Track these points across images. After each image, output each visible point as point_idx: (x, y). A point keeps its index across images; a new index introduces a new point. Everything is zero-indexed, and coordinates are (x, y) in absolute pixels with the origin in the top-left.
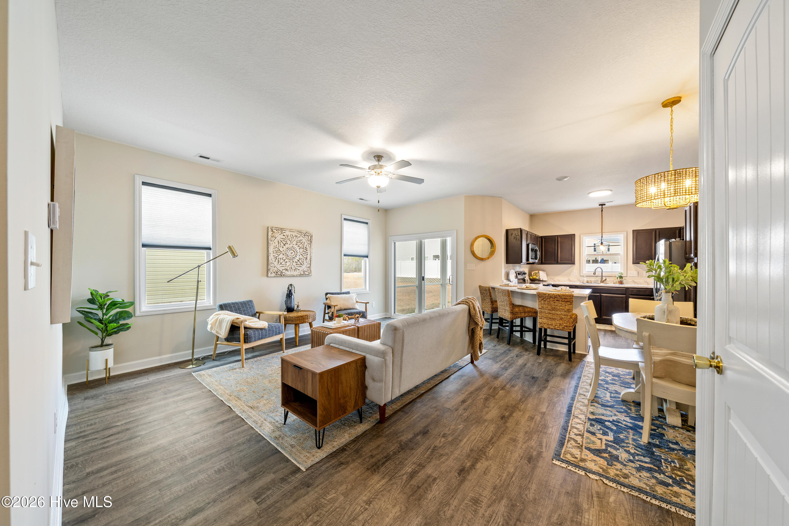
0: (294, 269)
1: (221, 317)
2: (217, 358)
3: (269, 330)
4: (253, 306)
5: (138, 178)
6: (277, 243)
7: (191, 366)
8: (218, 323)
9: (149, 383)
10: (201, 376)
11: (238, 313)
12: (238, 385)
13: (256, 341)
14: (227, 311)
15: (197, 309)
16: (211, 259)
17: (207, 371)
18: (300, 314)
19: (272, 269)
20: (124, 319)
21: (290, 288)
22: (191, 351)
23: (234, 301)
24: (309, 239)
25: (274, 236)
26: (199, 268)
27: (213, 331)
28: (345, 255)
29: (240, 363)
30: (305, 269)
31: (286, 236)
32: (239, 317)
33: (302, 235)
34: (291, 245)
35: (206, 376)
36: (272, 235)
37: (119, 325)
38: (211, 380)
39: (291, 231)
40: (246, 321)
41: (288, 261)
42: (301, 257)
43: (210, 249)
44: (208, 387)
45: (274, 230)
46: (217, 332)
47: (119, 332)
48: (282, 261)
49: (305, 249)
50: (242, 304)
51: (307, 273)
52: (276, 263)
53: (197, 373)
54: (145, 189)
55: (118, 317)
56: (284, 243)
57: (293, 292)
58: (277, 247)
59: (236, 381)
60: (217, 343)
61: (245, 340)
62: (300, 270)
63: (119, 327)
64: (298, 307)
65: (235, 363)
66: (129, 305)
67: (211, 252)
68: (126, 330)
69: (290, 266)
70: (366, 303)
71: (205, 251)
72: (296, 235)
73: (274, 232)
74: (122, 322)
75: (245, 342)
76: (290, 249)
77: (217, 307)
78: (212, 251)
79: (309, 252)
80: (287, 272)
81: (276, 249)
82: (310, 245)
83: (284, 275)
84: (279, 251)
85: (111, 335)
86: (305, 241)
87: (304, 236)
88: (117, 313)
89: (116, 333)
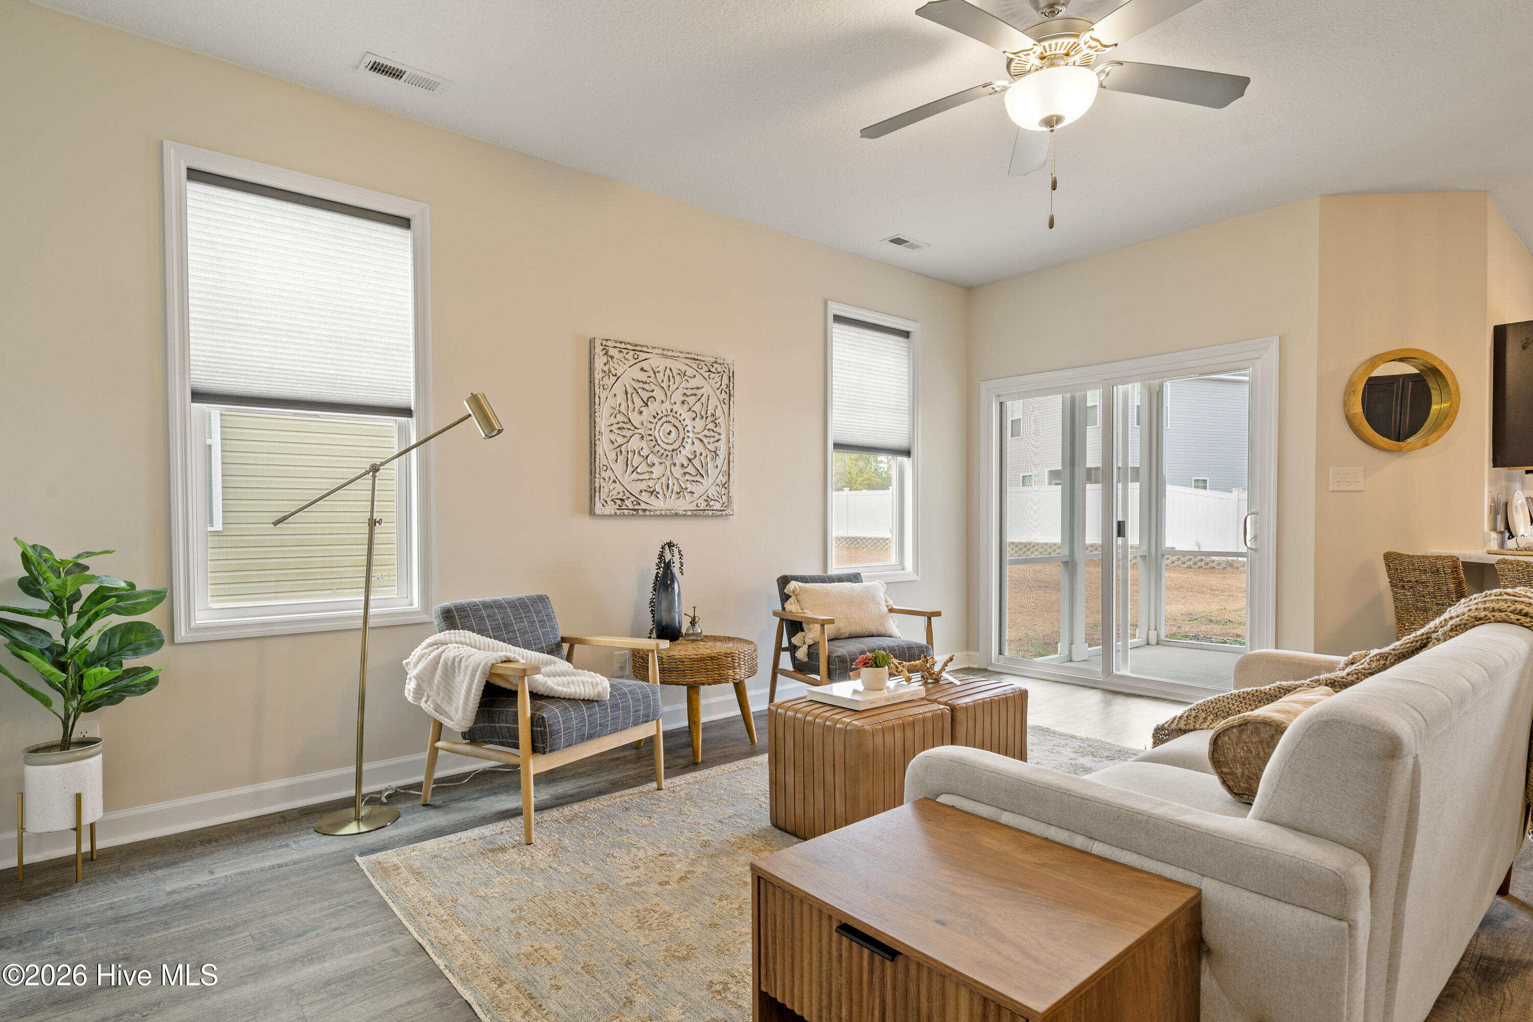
0: (676, 489)
1: (451, 651)
2: (438, 800)
3: (615, 706)
4: (550, 617)
5: (172, 151)
6: (621, 398)
7: (352, 828)
8: (439, 673)
9: (212, 888)
10: (384, 871)
11: (504, 641)
12: (521, 927)
13: (570, 745)
14: (468, 633)
15: (372, 622)
16: (414, 441)
17: (407, 849)
18: (706, 649)
19: (608, 490)
20: (136, 652)
21: (668, 557)
22: (353, 769)
23: (488, 598)
24: (724, 386)
25: (614, 372)
26: (374, 477)
27: (423, 705)
28: (838, 446)
29: (518, 822)
30: (712, 492)
31: (652, 374)
32: (511, 655)
33: (701, 371)
34: (668, 406)
35: (405, 873)
36: (606, 369)
37: (119, 672)
38: (424, 893)
39: (666, 356)
40: (536, 670)
41: (656, 461)
42: (698, 447)
43: (406, 412)
44: (411, 929)
45: (612, 352)
46: (437, 708)
47: (124, 697)
48: (637, 460)
49: (709, 419)
50: (517, 609)
51: (717, 506)
52: (618, 468)
53: (372, 857)
54: (197, 192)
55: (116, 644)
56: (645, 395)
57: (676, 570)
58: (623, 410)
59: (513, 906)
60: (439, 744)
61: (533, 741)
62: (696, 496)
63: (120, 678)
64: (693, 623)
65: (501, 824)
66: (148, 603)
67: (412, 422)
68: (142, 692)
69: (663, 479)
70: (930, 616)
71: (390, 423)
72: (683, 368)
73: (612, 357)
74: (129, 663)
75: (535, 750)
76: (664, 419)
77: (434, 618)
78: (414, 419)
79: (722, 430)
80: (652, 500)
81: (620, 418)
82: (726, 407)
83: (644, 510)
84: (629, 426)
85: (96, 707)
86: (711, 392)
87: (706, 375)
88: (113, 631)
89: (112, 698)
